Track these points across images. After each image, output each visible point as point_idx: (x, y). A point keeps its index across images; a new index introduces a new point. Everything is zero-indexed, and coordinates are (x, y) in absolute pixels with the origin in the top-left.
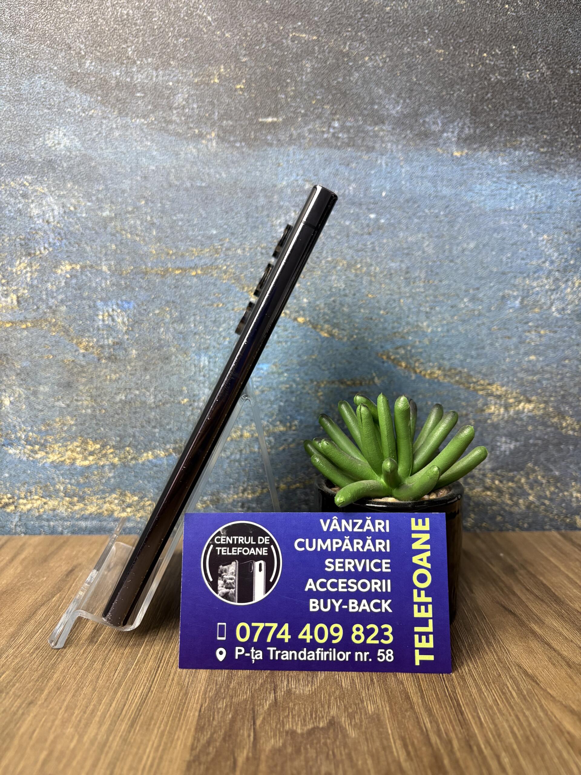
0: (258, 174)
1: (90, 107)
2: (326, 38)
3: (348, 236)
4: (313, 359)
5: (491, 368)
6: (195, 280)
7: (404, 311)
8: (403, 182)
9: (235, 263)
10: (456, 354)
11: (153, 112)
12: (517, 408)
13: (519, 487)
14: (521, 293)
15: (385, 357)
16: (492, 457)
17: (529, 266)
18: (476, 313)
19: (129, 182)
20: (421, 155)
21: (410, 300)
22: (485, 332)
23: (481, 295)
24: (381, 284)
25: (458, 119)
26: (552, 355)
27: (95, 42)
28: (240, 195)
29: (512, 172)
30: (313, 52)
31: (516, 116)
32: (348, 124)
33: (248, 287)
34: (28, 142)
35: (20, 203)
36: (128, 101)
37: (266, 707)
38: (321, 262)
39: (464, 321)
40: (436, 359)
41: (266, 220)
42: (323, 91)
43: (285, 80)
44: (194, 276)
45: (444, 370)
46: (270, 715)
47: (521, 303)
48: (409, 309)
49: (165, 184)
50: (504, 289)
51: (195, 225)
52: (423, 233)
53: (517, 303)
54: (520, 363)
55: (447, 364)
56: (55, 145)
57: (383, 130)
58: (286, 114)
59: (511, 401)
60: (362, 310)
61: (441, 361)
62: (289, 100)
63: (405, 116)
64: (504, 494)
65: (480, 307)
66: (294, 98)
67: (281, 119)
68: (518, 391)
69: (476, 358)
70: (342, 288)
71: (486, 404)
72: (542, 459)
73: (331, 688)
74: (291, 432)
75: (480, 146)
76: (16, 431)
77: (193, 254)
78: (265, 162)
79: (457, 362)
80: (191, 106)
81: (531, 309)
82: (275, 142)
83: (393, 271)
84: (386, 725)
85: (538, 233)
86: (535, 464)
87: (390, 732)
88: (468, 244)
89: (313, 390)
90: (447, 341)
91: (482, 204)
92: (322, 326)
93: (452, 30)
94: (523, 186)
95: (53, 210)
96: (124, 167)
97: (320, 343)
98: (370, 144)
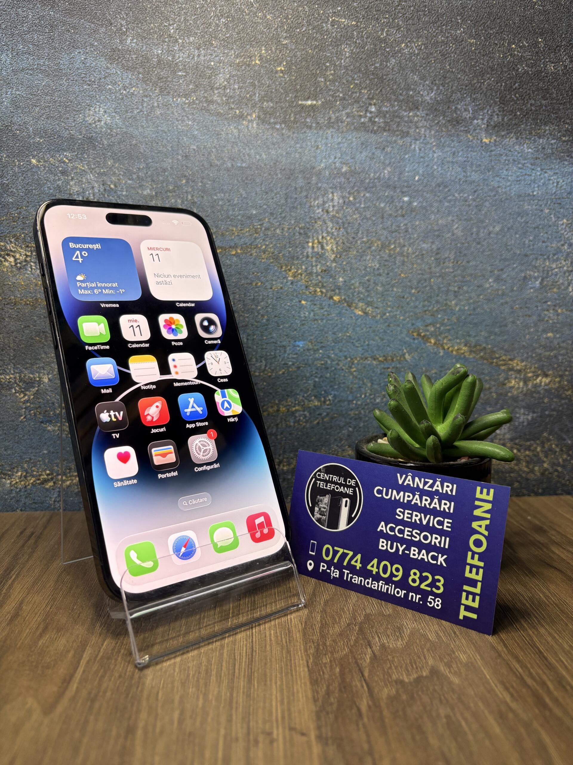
0: (297, 156)
1: (131, 85)
2: (365, 24)
3: (383, 218)
4: (347, 336)
5: (513, 344)
6: (235, 259)
7: (434, 290)
8: (435, 167)
9: (274, 243)
10: (481, 331)
11: (194, 92)
12: (535, 382)
13: (535, 456)
14: (541, 274)
15: (415, 334)
16: (512, 427)
17: (549, 248)
18: (500, 292)
19: (170, 161)
20: (453, 141)
21: (440, 280)
22: (507, 310)
23: (504, 276)
24: (413, 264)
25: (488, 107)
26: (568, 332)
27: (137, 18)
28: (279, 176)
29: (536, 158)
30: (352, 37)
31: (541, 106)
32: (384, 109)
33: (287, 266)
34: (68, 118)
35: (59, 179)
36: (169, 79)
37: (368, 660)
38: (356, 242)
39: (489, 300)
40: (463, 335)
41: (305, 200)
42: (361, 75)
43: (324, 64)
44: (234, 255)
45: (470, 347)
46: (373, 667)
47: (541, 283)
48: (439, 288)
49: (205, 163)
50: (526, 270)
51: (235, 205)
52: (453, 216)
53: (538, 282)
54: (538, 339)
55: (473, 340)
56: (95, 122)
57: (418, 116)
58: (324, 98)
59: (530, 375)
60: (395, 289)
61: (467, 338)
62: (328, 83)
63: (438, 103)
64: (521, 462)
65: (504, 287)
66: (333, 81)
67: (320, 103)
68: (536, 366)
69: (499, 335)
70: (376, 268)
71: (507, 378)
72: (556, 429)
73: (420, 641)
74: (326, 407)
75: (508, 134)
76: (55, 408)
77: (233, 234)
78: (304, 144)
79: (482, 339)
80: (232, 87)
81: (550, 289)
82: (314, 125)
83: (424, 252)
84: (482, 671)
85: (559, 218)
86: (550, 434)
87: (488, 677)
88: (494, 227)
89: (347, 366)
90: (473, 319)
91: (508, 188)
92: (357, 304)
93: (483, 21)
94: (546, 172)
95: (93, 187)
96: (165, 146)
97: (354, 321)
98: (405, 129)
